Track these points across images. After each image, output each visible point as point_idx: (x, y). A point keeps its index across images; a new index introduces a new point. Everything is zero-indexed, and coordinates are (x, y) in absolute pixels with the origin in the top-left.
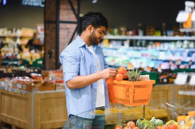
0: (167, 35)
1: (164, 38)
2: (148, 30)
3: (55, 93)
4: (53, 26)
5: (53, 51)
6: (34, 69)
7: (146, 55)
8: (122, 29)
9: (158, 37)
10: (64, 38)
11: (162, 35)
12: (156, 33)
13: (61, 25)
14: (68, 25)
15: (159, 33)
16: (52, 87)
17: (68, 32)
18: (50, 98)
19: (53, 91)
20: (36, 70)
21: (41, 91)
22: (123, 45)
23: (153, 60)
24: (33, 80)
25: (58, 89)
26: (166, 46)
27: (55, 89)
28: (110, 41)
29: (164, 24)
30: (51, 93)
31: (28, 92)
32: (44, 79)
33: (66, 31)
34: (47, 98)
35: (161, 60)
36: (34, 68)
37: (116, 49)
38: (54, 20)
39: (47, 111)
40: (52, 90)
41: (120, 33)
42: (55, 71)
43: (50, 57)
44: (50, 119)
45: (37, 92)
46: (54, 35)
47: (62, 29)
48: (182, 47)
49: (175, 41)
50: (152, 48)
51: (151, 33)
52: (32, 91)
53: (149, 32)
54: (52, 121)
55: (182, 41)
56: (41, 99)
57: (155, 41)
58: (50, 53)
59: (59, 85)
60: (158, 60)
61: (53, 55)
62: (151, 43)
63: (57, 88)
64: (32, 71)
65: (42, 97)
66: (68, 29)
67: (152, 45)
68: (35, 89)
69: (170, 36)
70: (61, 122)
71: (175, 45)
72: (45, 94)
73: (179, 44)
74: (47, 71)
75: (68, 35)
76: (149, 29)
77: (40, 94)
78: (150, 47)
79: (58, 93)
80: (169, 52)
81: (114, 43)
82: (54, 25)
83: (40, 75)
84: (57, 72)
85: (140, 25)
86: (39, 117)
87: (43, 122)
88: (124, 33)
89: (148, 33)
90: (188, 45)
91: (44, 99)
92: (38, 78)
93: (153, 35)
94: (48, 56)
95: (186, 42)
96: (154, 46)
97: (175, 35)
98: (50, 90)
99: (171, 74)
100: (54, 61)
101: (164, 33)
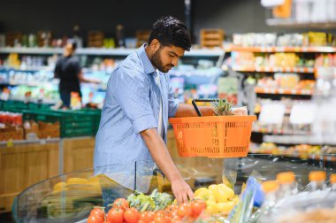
0: (124, 45)
1: (121, 51)
2: (90, 38)
9: (109, 50)
11: (117, 45)
12: (106, 42)
15: (112, 42)
22: (45, 63)
28: (21, 57)
29: (120, 28)
37: (32, 72)
41: (39, 43)
50: (99, 70)
51: (97, 43)
53: (94, 40)
57: (104, 57)
62: (97, 60)
67: (99, 64)
69: (131, 47)
76: (94, 35)
78: (95, 67)
81: (29, 60)
85: (76, 28)
88: (46, 42)
89: (90, 43)
93: (101, 46)
96: (102, 66)
101: (121, 42)
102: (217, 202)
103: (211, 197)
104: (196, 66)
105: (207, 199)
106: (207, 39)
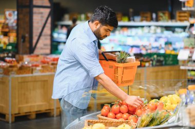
0: (134, 20)
1: (132, 23)
3: (32, 77)
4: (26, 10)
5: (27, 35)
6: (8, 54)
7: (114, 40)
8: (89, 15)
10: (38, 23)
11: (129, 20)
12: (123, 18)
13: (35, 10)
14: (42, 10)
15: (126, 19)
16: (29, 71)
17: (42, 17)
18: (27, 82)
19: (30, 75)
20: (10, 55)
21: (19, 74)
23: (120, 45)
24: (9, 65)
25: (36, 72)
26: (134, 31)
27: (32, 73)
29: (131, 10)
30: (29, 77)
31: (6, 76)
32: (18, 63)
33: (40, 15)
34: (24, 82)
35: (129, 46)
36: (7, 52)
38: (27, 4)
39: (24, 94)
40: (29, 73)
41: (87, 19)
42: (29, 55)
43: (24, 41)
44: (27, 102)
45: (14, 76)
46: (27, 19)
47: (35, 13)
48: (149, 32)
49: (142, 27)
50: (119, 34)
52: (9, 75)
54: (29, 105)
55: (150, 26)
56: (19, 83)
57: (123, 27)
58: (24, 37)
59: (36, 69)
60: (125, 45)
61: (27, 39)
63: (34, 72)
64: (6, 55)
65: (20, 81)
66: (42, 13)
68: (12, 72)
69: (137, 21)
70: (37, 105)
71: (143, 31)
72: (22, 78)
73: (146, 30)
74: (21, 56)
75: (42, 20)
76: (117, 14)
77: (18, 78)
78: (117, 32)
79: (35, 76)
80: (136, 38)
82: (28, 10)
83: (14, 59)
84: (32, 56)
86: (17, 100)
87: (20, 106)
90: (155, 30)
91: (21, 82)
92: (13, 62)
94: (22, 40)
95: (153, 28)
96: (121, 32)
97: (142, 20)
98: (27, 73)
99: (142, 58)
100: (28, 45)
101: (131, 18)
102: (172, 104)
103: (169, 101)
104: (174, 31)
105: (166, 102)
106: (180, 16)
